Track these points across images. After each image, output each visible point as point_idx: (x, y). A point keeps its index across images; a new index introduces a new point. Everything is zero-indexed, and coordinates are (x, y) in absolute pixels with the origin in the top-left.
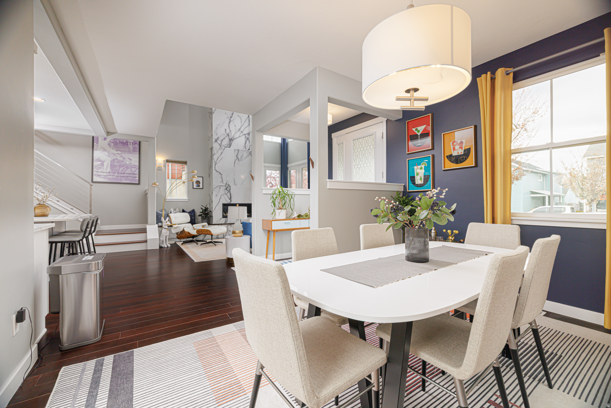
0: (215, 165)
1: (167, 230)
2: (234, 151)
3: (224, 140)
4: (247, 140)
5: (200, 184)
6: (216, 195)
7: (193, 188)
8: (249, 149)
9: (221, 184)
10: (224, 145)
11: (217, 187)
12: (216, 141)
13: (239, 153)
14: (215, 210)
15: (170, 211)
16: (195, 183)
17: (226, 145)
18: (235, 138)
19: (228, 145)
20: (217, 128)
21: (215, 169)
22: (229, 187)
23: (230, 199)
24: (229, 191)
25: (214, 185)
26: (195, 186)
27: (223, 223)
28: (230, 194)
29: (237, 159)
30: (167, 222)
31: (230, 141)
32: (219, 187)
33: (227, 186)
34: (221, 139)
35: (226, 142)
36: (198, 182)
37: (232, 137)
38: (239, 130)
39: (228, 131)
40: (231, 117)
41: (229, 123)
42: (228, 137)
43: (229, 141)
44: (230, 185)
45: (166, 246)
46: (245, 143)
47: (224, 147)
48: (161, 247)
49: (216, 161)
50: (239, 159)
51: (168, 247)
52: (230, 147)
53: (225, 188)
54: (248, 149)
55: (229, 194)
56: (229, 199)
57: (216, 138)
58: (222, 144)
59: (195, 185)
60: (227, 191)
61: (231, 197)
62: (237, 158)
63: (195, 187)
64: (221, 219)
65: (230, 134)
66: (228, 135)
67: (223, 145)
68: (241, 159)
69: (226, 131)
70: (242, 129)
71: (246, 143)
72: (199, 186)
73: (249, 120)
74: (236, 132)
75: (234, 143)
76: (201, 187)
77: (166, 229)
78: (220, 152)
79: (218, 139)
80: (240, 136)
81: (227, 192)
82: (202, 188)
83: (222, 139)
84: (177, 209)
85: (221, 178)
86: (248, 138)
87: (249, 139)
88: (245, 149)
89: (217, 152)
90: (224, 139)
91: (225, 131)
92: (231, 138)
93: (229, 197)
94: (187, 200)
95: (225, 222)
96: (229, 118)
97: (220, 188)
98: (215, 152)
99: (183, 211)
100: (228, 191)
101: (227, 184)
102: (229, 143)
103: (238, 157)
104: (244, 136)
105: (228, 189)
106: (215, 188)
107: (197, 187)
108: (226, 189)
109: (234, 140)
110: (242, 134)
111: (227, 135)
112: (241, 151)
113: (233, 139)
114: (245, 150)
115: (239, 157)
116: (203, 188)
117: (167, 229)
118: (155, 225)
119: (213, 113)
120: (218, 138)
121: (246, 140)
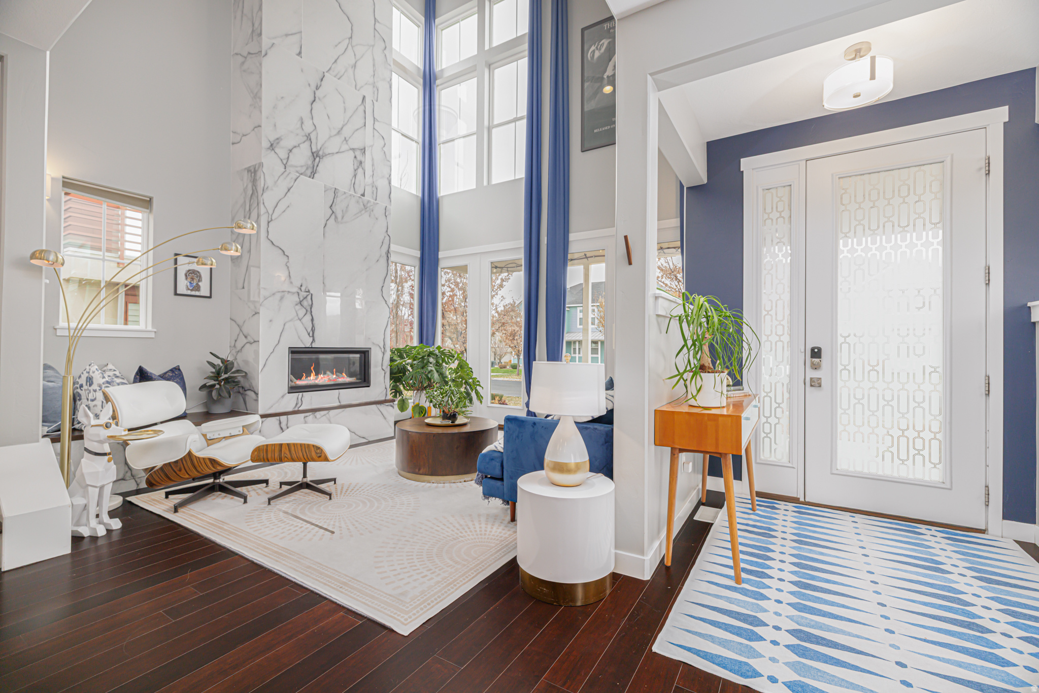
0: (269, 222)
1: (109, 461)
2: (325, 191)
3: (294, 150)
4: (358, 167)
5: (200, 280)
6: (271, 321)
7: (176, 294)
8: (363, 195)
9: (286, 287)
10: (297, 167)
11: (274, 294)
12: (272, 147)
13: (338, 200)
14: (265, 369)
15: (85, 375)
16: (184, 277)
17: (302, 166)
18: (327, 151)
19: (307, 169)
20: (275, 107)
21: (267, 237)
22: (309, 297)
23: (311, 335)
24: (310, 310)
25: (265, 289)
26: (185, 288)
27: (290, 409)
28: (312, 320)
29: (333, 217)
30: (107, 426)
31: (315, 159)
32: (278, 296)
33: (303, 294)
34: (287, 143)
35: (301, 157)
36: (193, 275)
37: (319, 148)
38: (339, 133)
39: (308, 127)
40: (317, 88)
41: (312, 104)
42: (308, 143)
43: (312, 159)
44: (311, 292)
45: (101, 532)
46: (353, 174)
47: (297, 172)
48: (77, 539)
49: (270, 212)
50: (336, 217)
51: (109, 531)
52: (313, 175)
53: (296, 299)
54: (362, 192)
55: (308, 317)
56: (309, 334)
57: (272, 139)
58: (288, 164)
59: (183, 285)
60: (305, 311)
61: (313, 330)
62: (333, 212)
63: (181, 289)
64: (283, 397)
65: (313, 136)
66: (308, 137)
67: (292, 166)
68: (343, 217)
69: (302, 123)
70: (346, 132)
71: (355, 176)
72: (197, 288)
73: (365, 112)
74: (331, 137)
75: (325, 166)
76: (205, 291)
77: (105, 454)
78: (284, 184)
79: (278, 143)
80: (341, 150)
81: (302, 312)
82: (208, 295)
83: (290, 148)
84: (110, 366)
85: (286, 268)
86: (361, 163)
87: (363, 164)
88: (352, 192)
89: (275, 182)
90: (295, 147)
91: (299, 123)
92: (318, 151)
93: (309, 330)
94: (153, 335)
95: (297, 404)
96: (313, 87)
97: (282, 298)
98: (270, 182)
99: (143, 376)
100: (307, 311)
101: (303, 288)
102: (310, 163)
103: (334, 210)
104: (351, 153)
105: (305, 303)
106: (266, 299)
107: (189, 292)
108: (301, 302)
109: (324, 158)
110: (345, 147)
111: (305, 138)
112: (344, 196)
113: (321, 153)
114: (354, 194)
115: (338, 209)
116: (210, 297)
117: (106, 458)
118: (38, 441)
119: (263, 53)
120: (277, 139)
121: (356, 168)
